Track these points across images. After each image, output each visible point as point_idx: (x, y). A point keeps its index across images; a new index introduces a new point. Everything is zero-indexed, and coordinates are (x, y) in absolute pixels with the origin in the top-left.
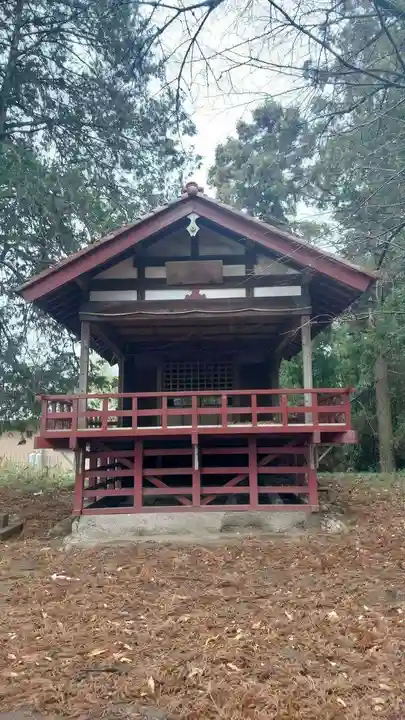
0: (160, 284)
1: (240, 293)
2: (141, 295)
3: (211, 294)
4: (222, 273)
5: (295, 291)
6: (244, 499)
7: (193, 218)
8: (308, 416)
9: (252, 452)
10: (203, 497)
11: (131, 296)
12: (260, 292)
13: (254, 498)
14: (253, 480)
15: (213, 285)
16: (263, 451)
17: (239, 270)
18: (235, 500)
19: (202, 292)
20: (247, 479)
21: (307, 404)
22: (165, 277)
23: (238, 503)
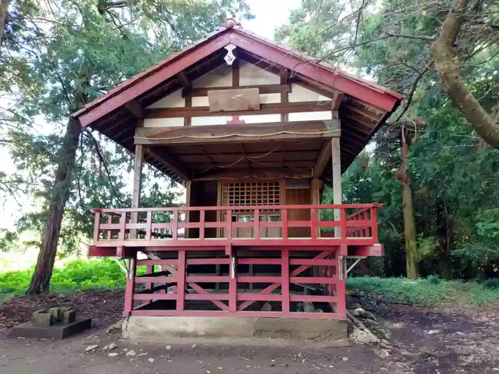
0: (204, 111)
1: (275, 118)
2: (188, 121)
3: (249, 119)
4: (259, 101)
5: (326, 116)
6: (277, 306)
7: (230, 48)
8: (337, 230)
9: (284, 263)
10: (239, 303)
11: (178, 122)
12: (294, 117)
13: (285, 306)
14: (285, 288)
15: (251, 111)
16: (295, 262)
17: (275, 98)
18: (270, 307)
19: (242, 118)
20: (280, 288)
21: (336, 219)
22: (208, 105)
23: (273, 310)
